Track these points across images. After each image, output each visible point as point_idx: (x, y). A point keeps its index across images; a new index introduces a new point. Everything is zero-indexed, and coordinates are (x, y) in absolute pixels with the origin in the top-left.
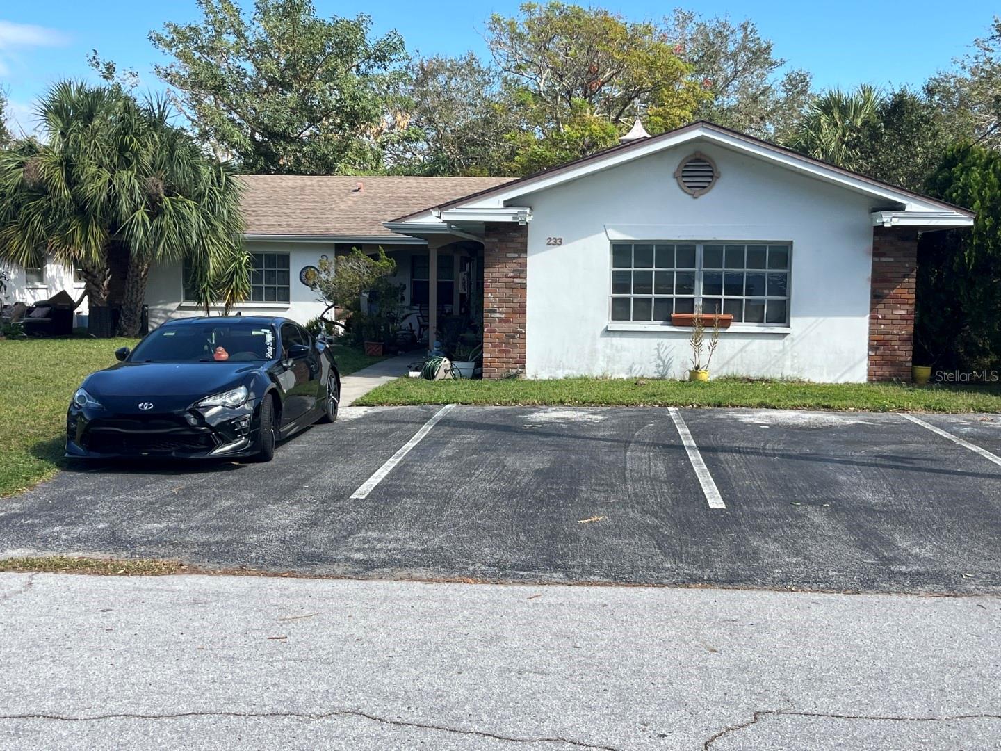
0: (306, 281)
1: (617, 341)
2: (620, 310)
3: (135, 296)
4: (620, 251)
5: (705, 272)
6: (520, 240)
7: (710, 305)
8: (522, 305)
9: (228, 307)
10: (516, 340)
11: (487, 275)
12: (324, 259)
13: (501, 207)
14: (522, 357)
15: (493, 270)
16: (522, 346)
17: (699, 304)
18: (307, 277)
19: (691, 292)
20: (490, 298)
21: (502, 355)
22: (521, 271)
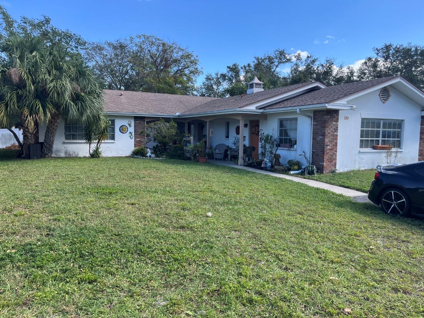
0: (122, 131)
1: (362, 156)
5: (383, 130)
8: (336, 143)
9: (98, 142)
10: (334, 157)
11: (326, 131)
12: (130, 123)
13: (346, 103)
14: (336, 164)
15: (328, 129)
16: (335, 159)
17: (380, 142)
18: (123, 129)
19: (379, 137)
20: (327, 140)
21: (329, 163)
22: (336, 129)
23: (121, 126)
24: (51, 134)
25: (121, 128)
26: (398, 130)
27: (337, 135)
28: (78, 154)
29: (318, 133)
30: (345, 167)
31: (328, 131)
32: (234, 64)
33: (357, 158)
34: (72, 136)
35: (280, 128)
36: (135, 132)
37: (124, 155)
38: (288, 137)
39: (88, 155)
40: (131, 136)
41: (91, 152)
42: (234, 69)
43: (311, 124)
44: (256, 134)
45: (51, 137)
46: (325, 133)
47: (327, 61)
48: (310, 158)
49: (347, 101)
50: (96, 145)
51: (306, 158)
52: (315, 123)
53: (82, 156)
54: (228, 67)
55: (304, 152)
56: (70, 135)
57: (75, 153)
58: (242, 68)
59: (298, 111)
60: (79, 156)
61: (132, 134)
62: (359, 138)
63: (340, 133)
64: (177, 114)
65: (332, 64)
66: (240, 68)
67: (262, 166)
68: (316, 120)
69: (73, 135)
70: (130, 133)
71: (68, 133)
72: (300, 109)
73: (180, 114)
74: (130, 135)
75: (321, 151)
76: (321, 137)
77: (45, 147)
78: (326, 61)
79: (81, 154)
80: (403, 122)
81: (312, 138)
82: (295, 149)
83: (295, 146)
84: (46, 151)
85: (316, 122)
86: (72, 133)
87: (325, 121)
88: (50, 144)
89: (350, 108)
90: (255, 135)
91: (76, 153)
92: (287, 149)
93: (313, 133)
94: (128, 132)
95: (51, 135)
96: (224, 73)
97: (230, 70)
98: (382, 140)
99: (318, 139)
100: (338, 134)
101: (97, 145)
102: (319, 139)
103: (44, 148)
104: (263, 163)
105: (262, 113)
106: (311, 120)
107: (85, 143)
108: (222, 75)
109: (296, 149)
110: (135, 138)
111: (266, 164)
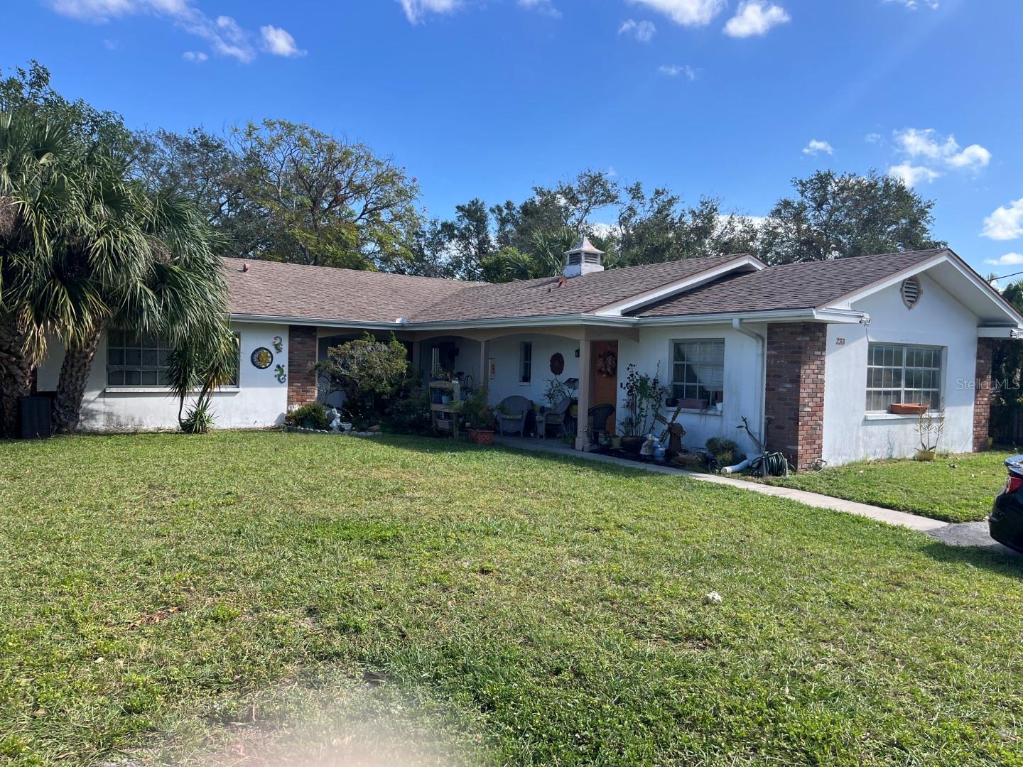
0: (258, 363)
2: (870, 402)
5: (907, 370)
6: (824, 339)
7: (908, 396)
8: (822, 400)
9: (203, 393)
10: (818, 432)
11: (802, 372)
12: (277, 342)
13: (850, 309)
14: (820, 447)
15: (806, 367)
16: (820, 437)
17: (903, 395)
18: (260, 359)
19: (899, 386)
20: (803, 393)
21: (808, 447)
22: (821, 369)
23: (257, 350)
24: (79, 370)
25: (256, 356)
26: (934, 369)
27: (822, 382)
28: (140, 420)
29: (780, 376)
30: (839, 455)
31: (807, 371)
32: (473, 202)
33: (861, 434)
34: (127, 376)
35: (674, 360)
36: (289, 365)
37: (260, 425)
38: (697, 384)
39: (174, 425)
40: (279, 376)
41: (184, 417)
42: (474, 213)
43: (763, 355)
44: (608, 374)
45: (77, 379)
46: (799, 376)
47: (703, 204)
48: (760, 434)
49: (853, 305)
50: (196, 399)
51: (749, 432)
52: (773, 352)
53: (151, 428)
54: (458, 207)
55: (744, 420)
56: (122, 372)
57: (133, 419)
58: (492, 211)
59: (736, 322)
60: (145, 427)
61: (282, 371)
62: (862, 388)
63: (829, 376)
64: (398, 321)
65: (715, 210)
66: (487, 210)
67: (643, 452)
68: (776, 345)
69: (129, 373)
70: (278, 366)
71: (116, 368)
72: (741, 319)
73: (405, 322)
74: (278, 372)
75: (790, 419)
76: (789, 386)
77: (61, 406)
78: (700, 204)
79: (149, 421)
80: (944, 352)
81: (765, 387)
82: (719, 413)
83: (719, 406)
84: (62, 417)
85: (775, 349)
86: (126, 367)
87: (800, 347)
88: (74, 398)
89: (856, 321)
90: (604, 375)
91: (137, 420)
92: (698, 411)
93: (768, 376)
94: (273, 366)
95: (79, 374)
96: (449, 222)
97: (464, 215)
98: (906, 392)
99: (781, 390)
100: (826, 378)
101: (201, 399)
102: (785, 390)
103: (57, 408)
104: (644, 444)
105: (634, 324)
106: (763, 346)
107: (168, 394)
108: (445, 225)
109: (722, 412)
110: (289, 379)
111: (654, 448)
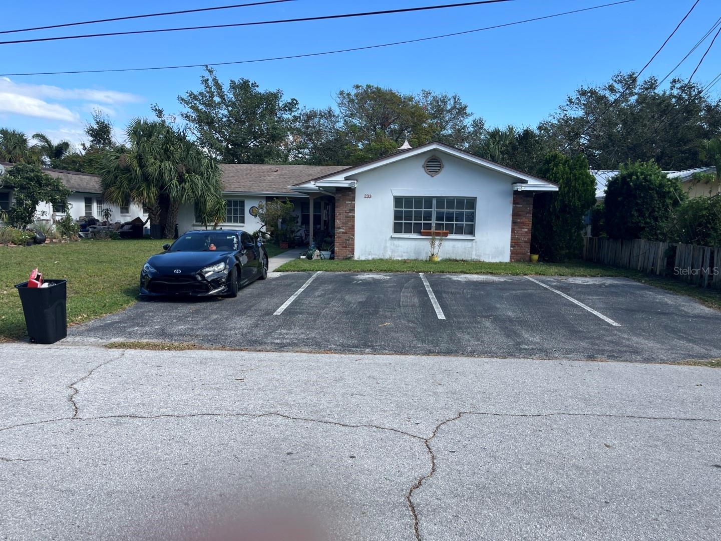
0: (252, 213)
1: (396, 242)
2: (397, 228)
3: (172, 220)
4: (398, 201)
5: (436, 211)
6: (353, 195)
7: (439, 226)
8: (353, 226)
9: (215, 225)
10: (350, 242)
11: (337, 211)
12: (261, 203)
14: (353, 250)
15: (339, 209)
17: (433, 226)
19: (430, 220)
20: (338, 222)
21: (344, 249)
22: (353, 210)
26: (467, 211)
30: (370, 254)
33: (388, 245)
62: (392, 221)
80: (476, 200)
98: (437, 224)
